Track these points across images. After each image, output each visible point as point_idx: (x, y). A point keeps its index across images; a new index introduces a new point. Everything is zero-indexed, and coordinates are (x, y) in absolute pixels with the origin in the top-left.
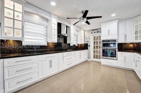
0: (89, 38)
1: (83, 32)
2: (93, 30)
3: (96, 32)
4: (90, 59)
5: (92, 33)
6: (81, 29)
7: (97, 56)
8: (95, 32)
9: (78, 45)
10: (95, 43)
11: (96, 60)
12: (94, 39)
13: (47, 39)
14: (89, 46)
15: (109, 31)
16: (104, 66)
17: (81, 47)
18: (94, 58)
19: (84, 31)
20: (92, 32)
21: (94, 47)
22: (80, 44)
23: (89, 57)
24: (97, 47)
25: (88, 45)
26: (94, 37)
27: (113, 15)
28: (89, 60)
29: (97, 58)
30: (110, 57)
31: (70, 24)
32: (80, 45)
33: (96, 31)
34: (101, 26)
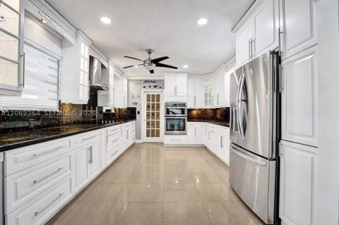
0: (139, 97)
1: (125, 82)
2: (146, 81)
3: (152, 87)
4: (140, 138)
5: (144, 87)
6: (122, 75)
7: (153, 131)
8: (150, 87)
9: (115, 110)
10: (149, 107)
11: (151, 139)
12: (148, 100)
13: (58, 93)
14: (139, 113)
15: (176, 88)
16: (170, 147)
17: (119, 116)
18: (148, 135)
19: (128, 80)
20: (145, 85)
21: (148, 115)
22: (119, 109)
23: (138, 136)
24: (153, 114)
25: (137, 111)
26: (148, 96)
27: (186, 66)
28: (138, 141)
29: (153, 136)
30: (178, 130)
31: (107, 61)
32: (118, 111)
33: (152, 85)
34: (163, 76)
